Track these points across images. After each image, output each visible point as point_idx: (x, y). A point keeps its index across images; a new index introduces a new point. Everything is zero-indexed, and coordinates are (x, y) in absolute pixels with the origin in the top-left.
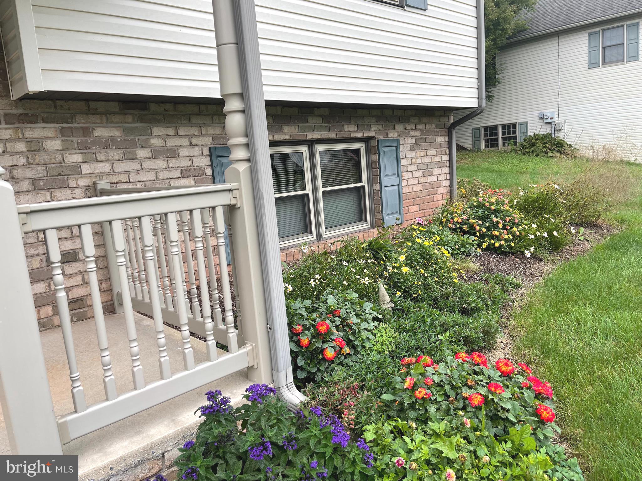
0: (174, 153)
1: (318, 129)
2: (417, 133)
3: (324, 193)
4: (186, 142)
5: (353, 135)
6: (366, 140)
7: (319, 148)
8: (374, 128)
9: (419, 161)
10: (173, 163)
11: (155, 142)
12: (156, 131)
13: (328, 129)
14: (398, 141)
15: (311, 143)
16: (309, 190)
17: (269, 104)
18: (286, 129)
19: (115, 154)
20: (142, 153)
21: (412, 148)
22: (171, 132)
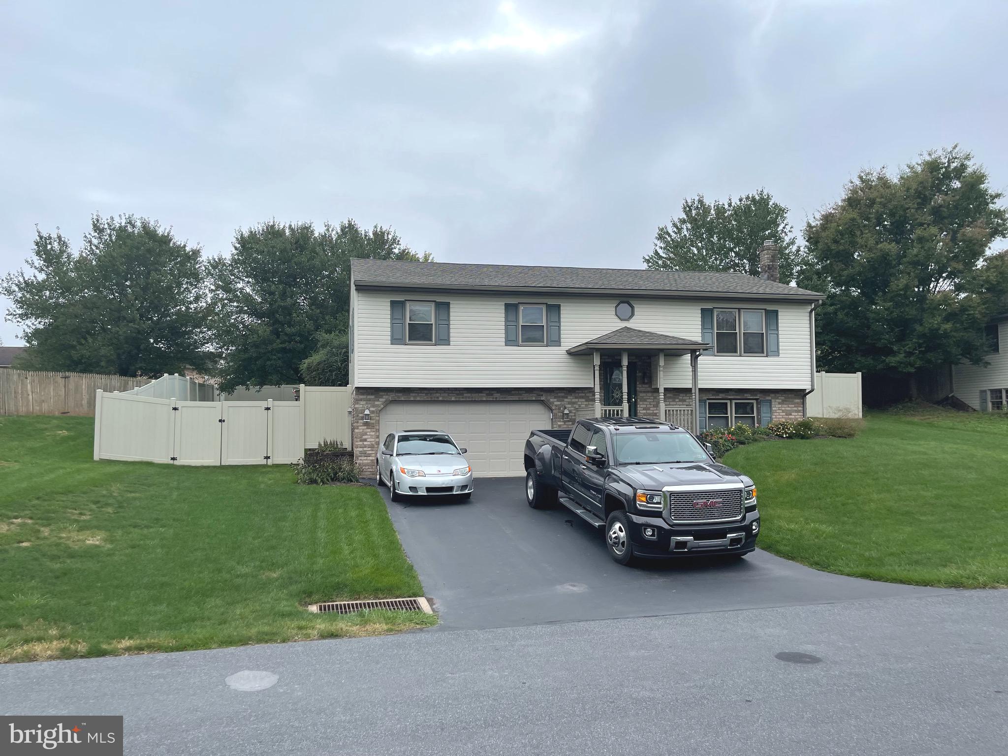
0: (685, 401)
1: (733, 395)
2: (783, 398)
3: (735, 416)
4: (688, 398)
5: (748, 398)
6: (757, 399)
7: (734, 402)
8: (758, 395)
9: (783, 409)
10: (684, 403)
11: (681, 398)
12: (681, 395)
13: (736, 395)
14: (771, 400)
15: (731, 400)
16: (729, 415)
17: (700, 389)
18: (720, 395)
19: (671, 400)
20: (677, 400)
21: (779, 403)
22: (685, 395)
